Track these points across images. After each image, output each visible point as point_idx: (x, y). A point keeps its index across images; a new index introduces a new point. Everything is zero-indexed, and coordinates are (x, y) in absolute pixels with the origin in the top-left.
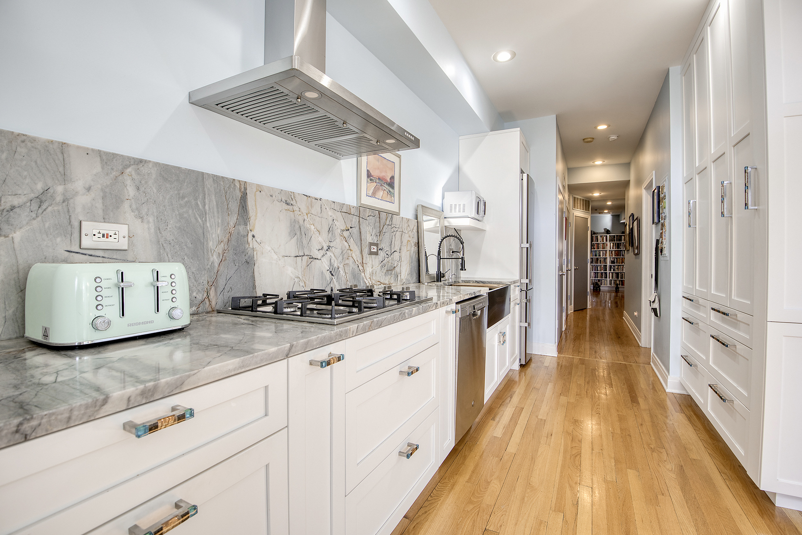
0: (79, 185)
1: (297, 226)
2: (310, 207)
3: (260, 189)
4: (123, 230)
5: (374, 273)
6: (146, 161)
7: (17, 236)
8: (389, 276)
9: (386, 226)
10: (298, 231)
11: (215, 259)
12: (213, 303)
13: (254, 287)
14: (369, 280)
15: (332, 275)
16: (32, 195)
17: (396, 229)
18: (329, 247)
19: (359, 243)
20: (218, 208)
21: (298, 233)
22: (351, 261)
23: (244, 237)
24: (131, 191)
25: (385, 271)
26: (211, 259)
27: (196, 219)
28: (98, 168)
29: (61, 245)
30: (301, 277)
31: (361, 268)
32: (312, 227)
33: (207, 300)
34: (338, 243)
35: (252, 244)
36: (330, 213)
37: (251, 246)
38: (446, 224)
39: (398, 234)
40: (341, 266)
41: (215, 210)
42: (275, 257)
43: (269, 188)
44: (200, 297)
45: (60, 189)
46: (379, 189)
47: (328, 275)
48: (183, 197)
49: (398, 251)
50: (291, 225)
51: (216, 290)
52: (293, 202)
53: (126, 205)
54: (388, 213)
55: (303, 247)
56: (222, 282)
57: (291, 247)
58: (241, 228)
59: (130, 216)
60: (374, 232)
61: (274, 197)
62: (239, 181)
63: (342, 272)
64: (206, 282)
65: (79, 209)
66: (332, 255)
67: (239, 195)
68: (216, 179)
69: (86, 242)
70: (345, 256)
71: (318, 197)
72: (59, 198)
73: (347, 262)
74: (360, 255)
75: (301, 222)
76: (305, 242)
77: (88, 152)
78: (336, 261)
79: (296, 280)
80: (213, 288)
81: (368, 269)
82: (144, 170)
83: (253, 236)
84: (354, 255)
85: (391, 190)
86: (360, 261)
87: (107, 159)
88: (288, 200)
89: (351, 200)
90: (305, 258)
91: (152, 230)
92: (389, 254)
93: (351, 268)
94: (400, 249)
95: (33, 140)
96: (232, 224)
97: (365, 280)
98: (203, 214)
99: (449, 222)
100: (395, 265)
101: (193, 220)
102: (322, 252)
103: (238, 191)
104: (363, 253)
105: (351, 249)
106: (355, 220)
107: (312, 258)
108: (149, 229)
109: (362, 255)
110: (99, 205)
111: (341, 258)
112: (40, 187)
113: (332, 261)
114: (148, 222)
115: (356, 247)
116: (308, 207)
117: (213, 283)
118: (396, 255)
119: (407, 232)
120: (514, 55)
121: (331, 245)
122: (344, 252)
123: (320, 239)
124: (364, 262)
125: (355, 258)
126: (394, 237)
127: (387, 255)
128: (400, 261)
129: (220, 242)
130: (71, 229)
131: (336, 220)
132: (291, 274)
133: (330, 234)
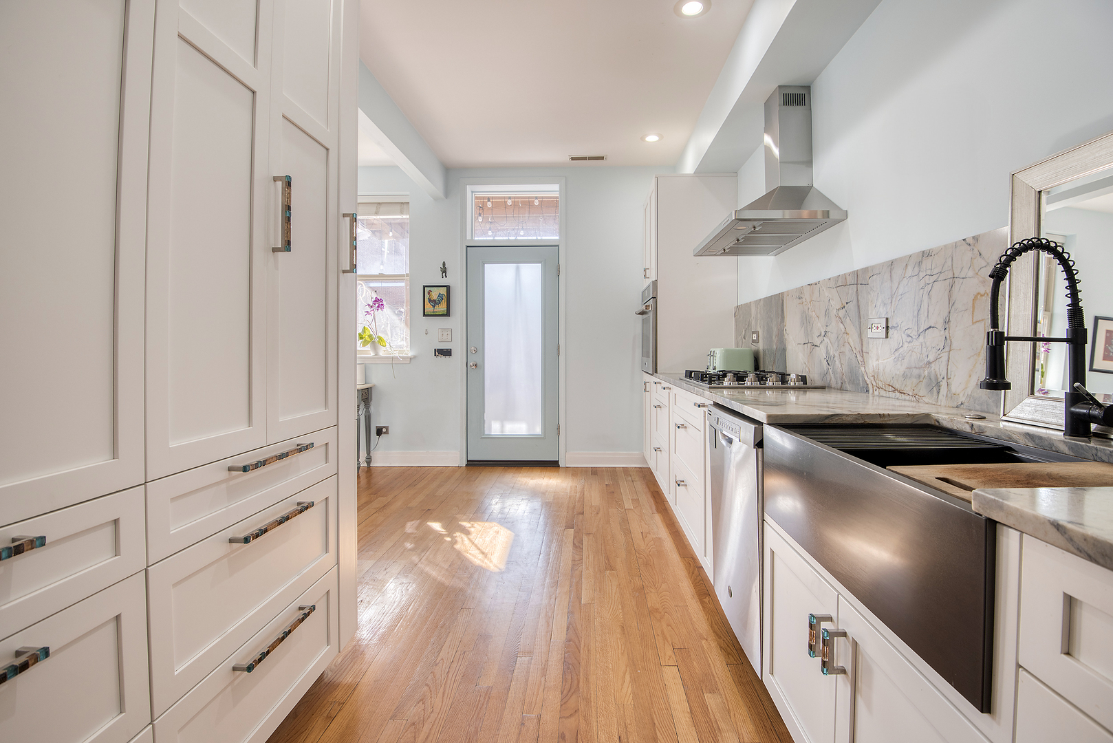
0: (753, 317)
1: (805, 316)
3: (788, 294)
6: (761, 299)
8: (914, 381)
9: (906, 281)
10: (805, 320)
14: (872, 378)
15: (829, 364)
16: (748, 324)
17: (935, 278)
18: (825, 333)
19: (857, 323)
21: (806, 323)
22: (847, 349)
23: (783, 331)
24: (759, 315)
25: (903, 368)
27: (770, 324)
28: (755, 309)
29: (750, 342)
30: (807, 363)
31: (859, 358)
32: (814, 314)
34: (833, 327)
36: (826, 293)
37: (785, 337)
39: (940, 288)
40: (837, 355)
42: (794, 345)
45: (750, 320)
48: (768, 313)
49: (940, 325)
50: (802, 317)
52: (803, 295)
53: (758, 322)
55: (808, 335)
57: (802, 336)
58: (782, 325)
59: (759, 327)
60: (879, 301)
61: (794, 296)
62: (781, 293)
63: (837, 362)
65: (753, 327)
66: (829, 342)
67: (781, 302)
68: (775, 297)
69: (753, 340)
71: (817, 281)
73: (842, 350)
74: (858, 340)
75: (807, 311)
76: (809, 329)
77: (753, 303)
78: (832, 348)
79: (804, 366)
81: (869, 361)
82: (761, 303)
83: (786, 330)
84: (850, 340)
86: (859, 349)
87: (756, 303)
88: (800, 295)
90: (809, 345)
91: (762, 333)
92: (914, 334)
93: (847, 358)
94: (947, 321)
97: (866, 378)
98: (772, 320)
102: (821, 338)
104: (863, 336)
105: (847, 331)
106: (852, 292)
107: (814, 345)
109: (862, 340)
110: (755, 324)
111: (836, 344)
113: (829, 348)
114: (762, 329)
116: (811, 295)
117: (774, 361)
121: (828, 329)
122: (839, 337)
123: (819, 325)
124: (864, 350)
125: (852, 344)
126: (926, 297)
127: (909, 336)
128: (947, 349)
129: (776, 336)
130: (752, 337)
131: (832, 299)
132: (802, 360)
133: (827, 318)
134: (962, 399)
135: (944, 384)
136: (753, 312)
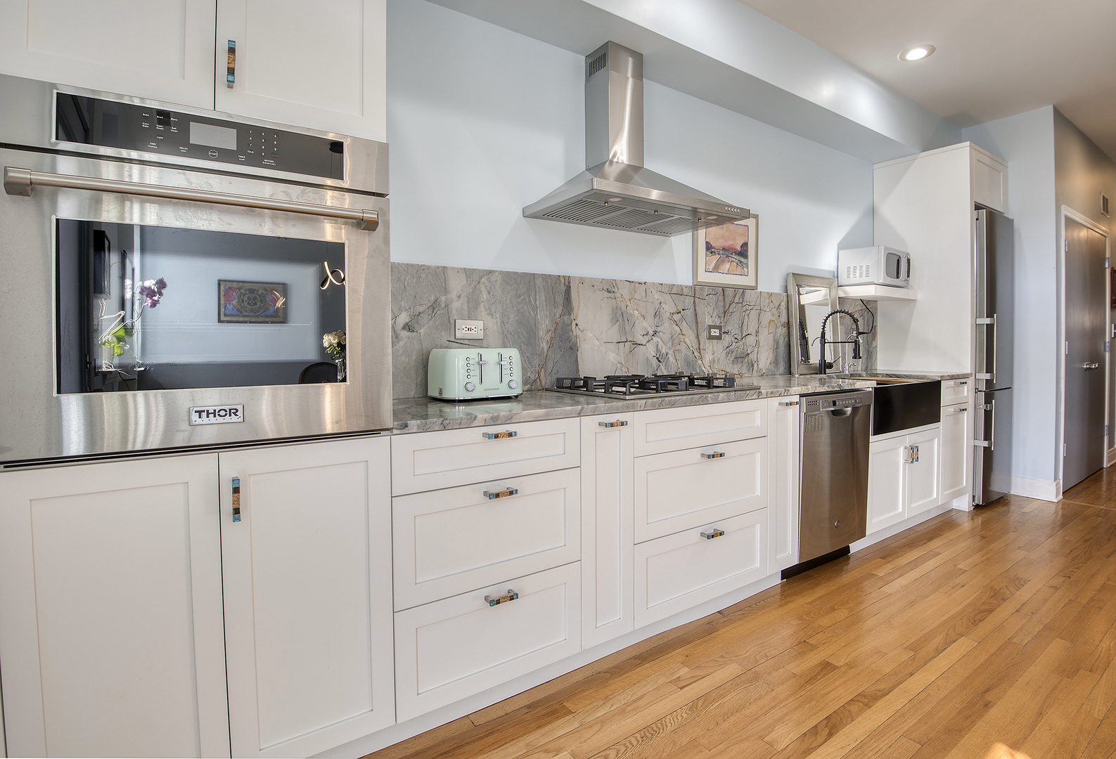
0: (453, 295)
1: (619, 313)
2: (633, 292)
3: (582, 281)
4: (480, 324)
5: (716, 360)
6: (494, 271)
7: (422, 331)
8: (740, 365)
9: (734, 305)
10: (620, 317)
11: (545, 346)
12: (543, 383)
13: (578, 371)
14: (709, 368)
15: (659, 361)
16: (429, 305)
17: (751, 307)
18: (655, 332)
19: (694, 327)
20: (546, 302)
21: (620, 320)
22: (683, 347)
23: (568, 325)
24: (485, 295)
25: (732, 358)
26: (542, 346)
27: (530, 313)
28: (464, 281)
29: (445, 337)
30: (623, 363)
31: (697, 354)
32: (636, 313)
33: (538, 380)
34: (667, 328)
35: (576, 331)
36: (656, 297)
37: (574, 334)
38: (841, 294)
39: (754, 314)
40: (671, 352)
41: (544, 304)
42: (597, 343)
43: (591, 279)
44: (533, 377)
45: (443, 298)
46: (723, 261)
47: (654, 361)
48: (520, 296)
49: (754, 334)
50: (613, 312)
51: (545, 371)
52: (616, 290)
53: (482, 306)
54: (736, 288)
55: (625, 333)
56: (550, 365)
57: (613, 333)
58: (566, 318)
59: (484, 314)
60: (715, 314)
61: (595, 287)
62: (564, 277)
63: (671, 359)
64: (537, 365)
65: (454, 312)
66: (660, 341)
67: (564, 288)
68: (545, 277)
69: (459, 335)
70: (675, 342)
71: (643, 281)
72: (443, 305)
73: (678, 347)
74: (696, 341)
75: (624, 308)
76: (628, 328)
77: (458, 270)
78: (664, 347)
79: (619, 365)
80: (543, 370)
81: (707, 356)
82: (493, 278)
83: (577, 325)
84: (687, 340)
85: (742, 260)
86: (696, 346)
87: (469, 273)
88: (610, 288)
89: (684, 278)
90: (628, 344)
91: (499, 324)
92: (739, 337)
93: (683, 355)
94: (757, 332)
95: (429, 268)
96: (558, 315)
97: (703, 368)
98: (535, 308)
99: (845, 292)
100: (749, 352)
101: (527, 313)
102: (647, 338)
103: (562, 286)
104: (700, 337)
105: (683, 333)
106: (688, 301)
107: (636, 344)
108: (496, 323)
109: (699, 340)
110: (466, 307)
111: (670, 343)
112: (433, 298)
113: (660, 347)
114: (496, 318)
115: (690, 332)
116: (631, 293)
117: (543, 366)
118: (751, 340)
119: (768, 310)
120: (932, 50)
121: (658, 329)
122: (674, 337)
123: (645, 324)
124: (701, 347)
125: (689, 343)
126: (746, 317)
127: (736, 339)
128: (757, 346)
129: (548, 331)
130: (450, 326)
131: (664, 303)
132: (613, 360)
133: (657, 319)
134: (764, 371)
135: (755, 365)
136: (457, 285)
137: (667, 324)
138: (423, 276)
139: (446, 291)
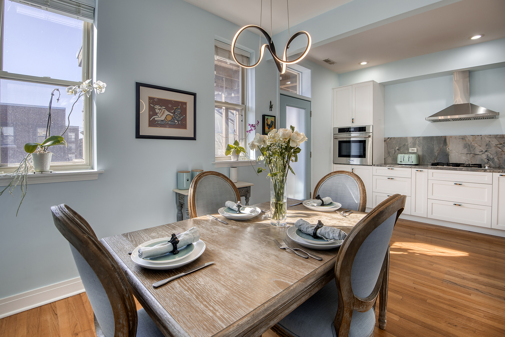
0: (409, 143)
1: (467, 145)
2: (474, 139)
3: (451, 137)
4: (416, 149)
7: (401, 150)
11: (436, 154)
13: (449, 161)
15: (489, 160)
18: (486, 151)
20: (437, 143)
21: (468, 147)
23: (445, 149)
24: (417, 142)
28: (412, 140)
29: (407, 152)
30: (470, 160)
32: (476, 145)
34: (493, 150)
35: (448, 151)
36: (487, 139)
40: (496, 157)
42: (457, 154)
43: (454, 136)
45: (406, 144)
47: (485, 160)
48: (428, 142)
51: (436, 160)
52: (466, 138)
53: (417, 145)
55: (470, 151)
56: (438, 159)
58: (444, 147)
59: (417, 147)
61: (457, 138)
62: (443, 136)
63: (496, 160)
65: (409, 146)
66: (489, 154)
67: (443, 139)
68: (437, 137)
69: (410, 151)
71: (480, 135)
75: (469, 143)
76: (471, 149)
77: (410, 138)
79: (467, 161)
82: (420, 138)
83: (449, 149)
87: (413, 138)
88: (463, 138)
90: (472, 154)
96: (441, 146)
98: (433, 145)
101: (431, 146)
102: (482, 153)
110: (412, 145)
111: (495, 155)
112: (404, 144)
113: (489, 156)
114: (421, 147)
121: (488, 150)
122: (498, 153)
123: (481, 148)
129: (438, 150)
130: (408, 150)
131: (491, 141)
132: (464, 159)
133: (487, 147)
136: (410, 141)
137: (493, 148)
138: (402, 139)
139: (407, 142)
